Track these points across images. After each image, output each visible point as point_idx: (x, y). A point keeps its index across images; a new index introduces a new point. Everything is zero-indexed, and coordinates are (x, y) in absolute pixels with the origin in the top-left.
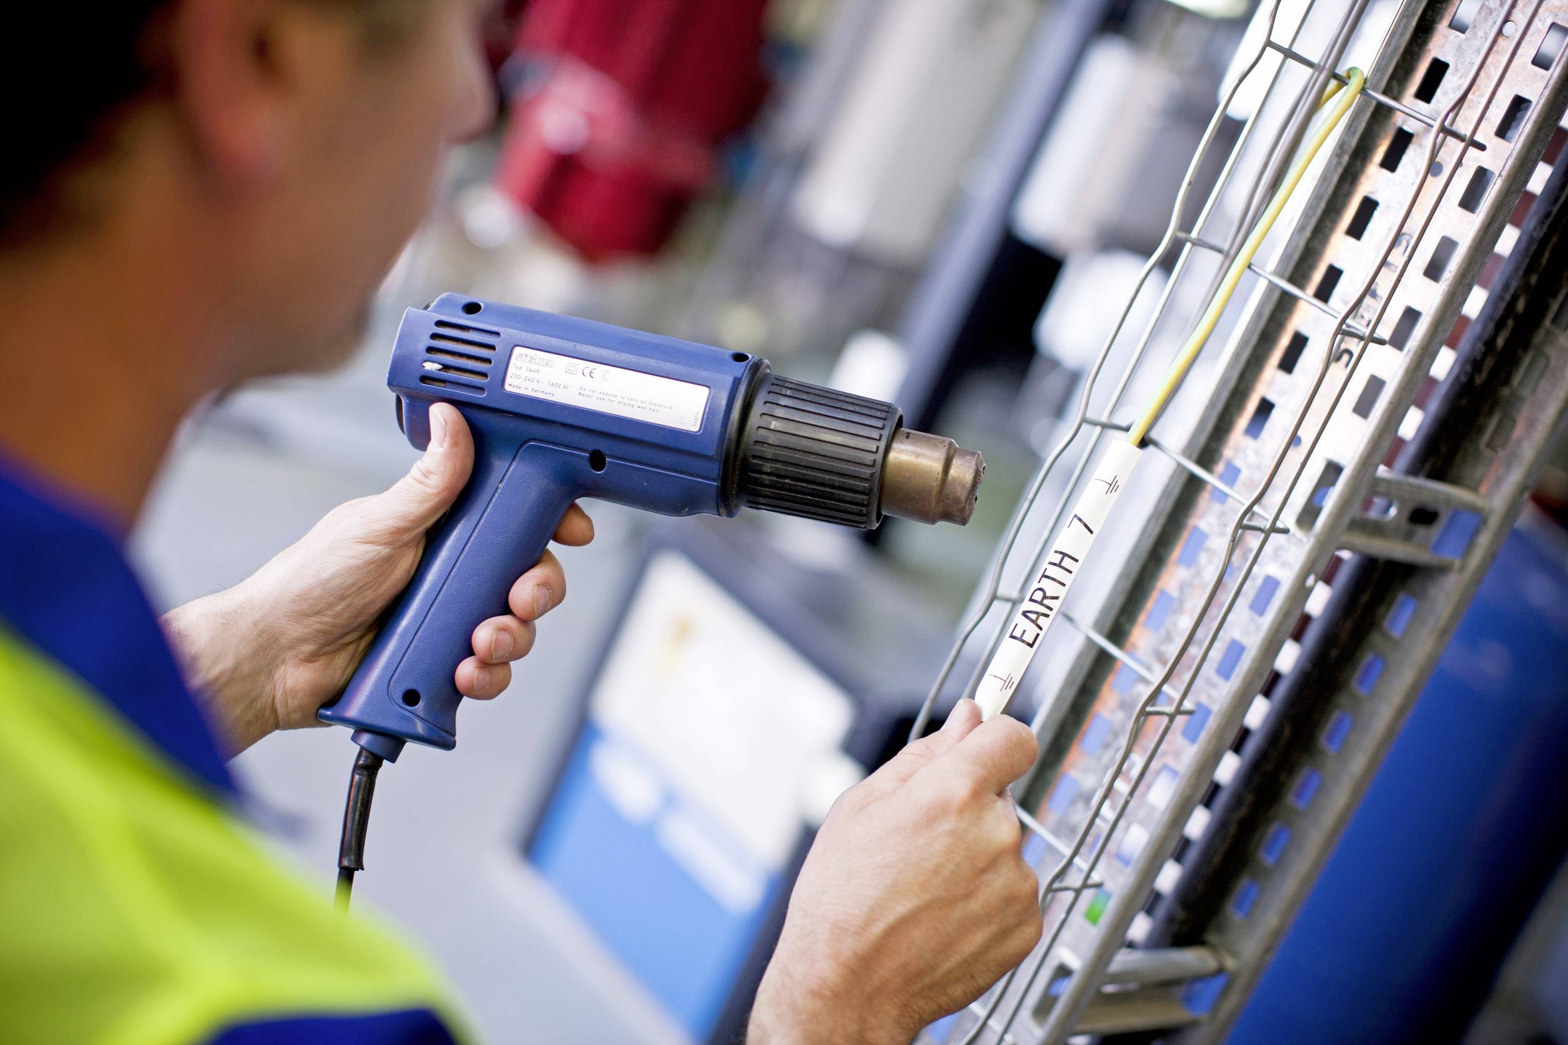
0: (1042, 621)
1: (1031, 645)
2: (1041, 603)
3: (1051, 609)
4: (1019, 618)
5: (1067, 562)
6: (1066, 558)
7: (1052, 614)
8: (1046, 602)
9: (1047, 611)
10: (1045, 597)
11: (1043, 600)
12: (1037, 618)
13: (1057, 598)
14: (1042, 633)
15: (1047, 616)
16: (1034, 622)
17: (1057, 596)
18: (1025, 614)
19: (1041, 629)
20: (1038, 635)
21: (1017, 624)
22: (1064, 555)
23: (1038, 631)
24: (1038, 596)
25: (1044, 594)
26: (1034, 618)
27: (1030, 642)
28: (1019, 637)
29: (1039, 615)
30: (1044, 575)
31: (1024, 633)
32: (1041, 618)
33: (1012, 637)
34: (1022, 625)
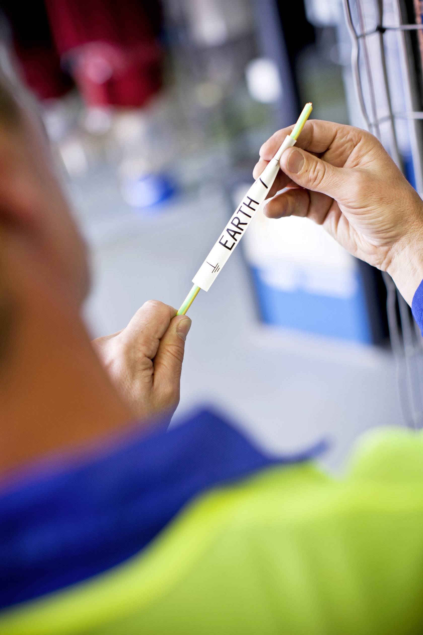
0: (237, 236)
1: (230, 249)
2: (237, 226)
3: (242, 230)
4: (225, 233)
5: (253, 205)
6: (252, 202)
7: (243, 232)
8: (240, 226)
9: (240, 231)
10: (240, 223)
11: (238, 224)
12: (234, 235)
13: (246, 224)
14: (237, 243)
15: (240, 233)
16: (233, 237)
18: (228, 230)
19: (236, 240)
20: (234, 243)
22: (252, 200)
23: (234, 241)
24: (236, 222)
25: (239, 221)
26: (233, 234)
27: (230, 247)
28: (224, 243)
29: (236, 232)
30: (240, 210)
31: (227, 241)
32: (237, 234)
33: (220, 242)
34: (226, 237)
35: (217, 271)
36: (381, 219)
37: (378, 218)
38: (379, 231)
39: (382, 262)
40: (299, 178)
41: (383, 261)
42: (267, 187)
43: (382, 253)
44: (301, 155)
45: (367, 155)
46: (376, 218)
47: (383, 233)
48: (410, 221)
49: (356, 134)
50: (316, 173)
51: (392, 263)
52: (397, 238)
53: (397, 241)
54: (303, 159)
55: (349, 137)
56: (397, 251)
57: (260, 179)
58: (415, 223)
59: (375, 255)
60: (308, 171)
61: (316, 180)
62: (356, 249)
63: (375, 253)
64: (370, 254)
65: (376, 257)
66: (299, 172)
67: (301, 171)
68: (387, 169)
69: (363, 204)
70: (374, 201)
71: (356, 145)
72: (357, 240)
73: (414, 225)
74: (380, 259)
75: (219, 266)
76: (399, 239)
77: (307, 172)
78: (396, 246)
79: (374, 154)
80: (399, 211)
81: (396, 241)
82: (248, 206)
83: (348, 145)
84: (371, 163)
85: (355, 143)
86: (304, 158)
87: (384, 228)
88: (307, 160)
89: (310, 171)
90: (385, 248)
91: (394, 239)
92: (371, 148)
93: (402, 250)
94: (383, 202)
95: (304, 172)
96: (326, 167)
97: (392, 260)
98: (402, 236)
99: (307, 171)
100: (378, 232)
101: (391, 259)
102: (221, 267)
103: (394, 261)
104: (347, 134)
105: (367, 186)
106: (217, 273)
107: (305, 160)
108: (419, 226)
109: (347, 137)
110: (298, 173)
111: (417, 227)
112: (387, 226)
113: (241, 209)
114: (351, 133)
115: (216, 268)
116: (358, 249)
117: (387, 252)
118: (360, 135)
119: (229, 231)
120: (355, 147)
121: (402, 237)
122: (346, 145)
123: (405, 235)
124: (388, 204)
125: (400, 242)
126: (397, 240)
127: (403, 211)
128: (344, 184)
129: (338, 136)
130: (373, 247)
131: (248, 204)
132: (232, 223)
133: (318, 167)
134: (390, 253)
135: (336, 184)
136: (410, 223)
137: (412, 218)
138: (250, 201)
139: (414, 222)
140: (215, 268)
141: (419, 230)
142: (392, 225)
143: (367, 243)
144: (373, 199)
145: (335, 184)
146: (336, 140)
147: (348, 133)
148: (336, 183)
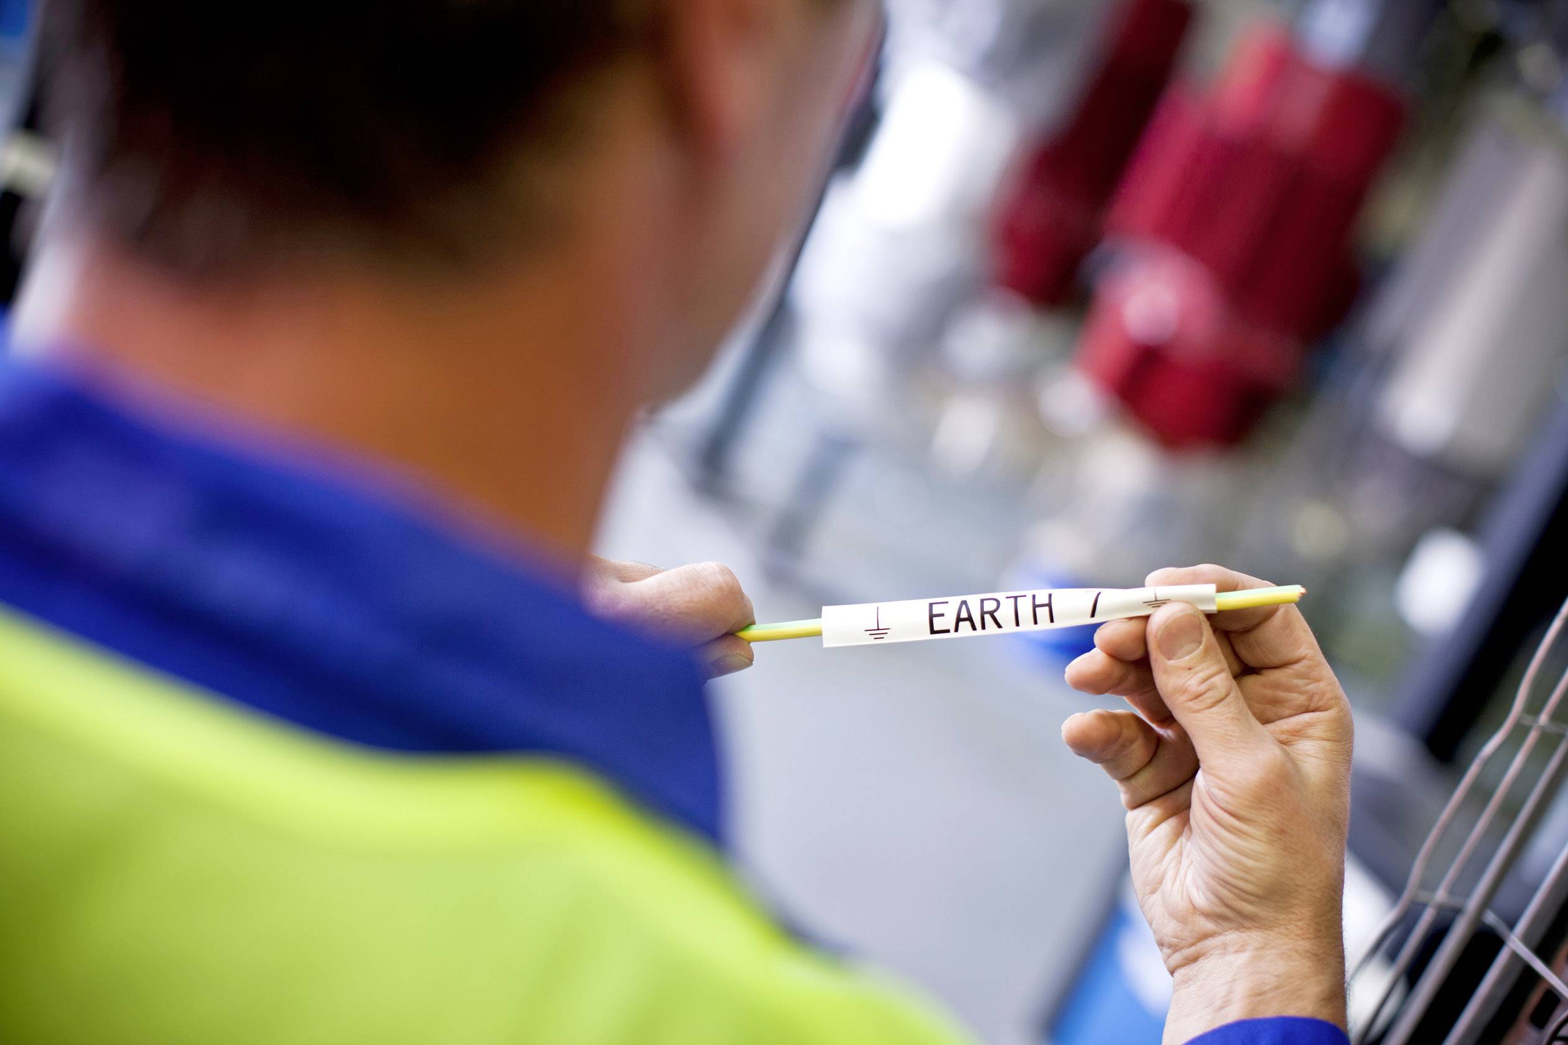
0: (965, 626)
1: (933, 632)
2: (983, 614)
3: (983, 627)
4: (955, 602)
5: (1043, 613)
6: (1047, 608)
7: (979, 632)
8: (987, 617)
9: (978, 624)
11: (987, 613)
12: (964, 620)
13: (999, 626)
14: (952, 635)
15: (974, 628)
16: (959, 620)
17: (1002, 626)
18: (964, 603)
19: (956, 630)
20: (948, 631)
21: (947, 602)
22: (1049, 605)
23: (952, 628)
24: (990, 606)
25: (995, 610)
26: (964, 615)
27: (936, 628)
28: (934, 612)
29: (970, 619)
30: (1016, 598)
31: (942, 615)
32: (968, 623)
33: (931, 605)
34: (949, 610)
35: (875, 638)
36: (1250, 863)
37: (1247, 857)
38: (1227, 883)
39: (1181, 949)
40: (1166, 672)
41: (1184, 947)
42: (1093, 615)
43: (1196, 929)
44: (1201, 634)
45: (1317, 742)
46: (1242, 854)
47: (1231, 891)
48: (1294, 913)
49: (1328, 695)
50: (1203, 687)
51: (1196, 964)
52: (1248, 924)
53: (1242, 930)
54: (1200, 643)
55: (1311, 687)
56: (1225, 948)
57: (1099, 593)
58: (1300, 924)
59: (1180, 924)
60: (1193, 671)
61: (1195, 700)
62: (1153, 891)
63: (1183, 920)
64: (1173, 915)
65: (1179, 929)
66: (1174, 660)
67: (1180, 660)
68: (1332, 794)
69: (1243, 813)
70: (1267, 824)
71: (1313, 711)
72: (1170, 874)
73: (1296, 925)
74: (1182, 939)
75: (886, 633)
76: (1248, 929)
77: (1190, 671)
78: (1232, 937)
79: (1330, 750)
80: (1292, 879)
81: (1241, 928)
82: (1035, 606)
83: (1299, 699)
84: (1313, 759)
85: (1313, 705)
86: (1203, 643)
87: (1242, 884)
88: (1207, 651)
89: (1195, 674)
90: (1208, 925)
91: (1241, 920)
92: (1333, 739)
93: (1236, 952)
94: (1279, 839)
95: (1184, 668)
96: (1232, 694)
97: (1200, 959)
98: (1258, 928)
99: (1190, 669)
100: (1225, 883)
101: (1201, 957)
102: (887, 640)
103: (1203, 964)
104: (1313, 679)
105: (1278, 789)
106: (871, 641)
107: (1201, 647)
108: (1303, 934)
109: (1309, 684)
110: (1172, 662)
111: (1299, 932)
112: (1249, 887)
113: (1018, 599)
114: (1322, 685)
115: (878, 631)
116: (1157, 895)
117: (1206, 936)
118: (1333, 701)
119: (964, 607)
120: (1307, 711)
121: (1256, 929)
122: (1295, 695)
123: (1266, 929)
124: (1286, 850)
125: (1245, 936)
126: (1244, 927)
127: (1298, 885)
128: (1242, 750)
129: (1297, 667)
130: (1190, 906)
131: (1037, 603)
132: (982, 601)
133: (1216, 680)
134: (1210, 942)
135: (1228, 740)
136: (1292, 916)
137: (1303, 911)
138: (1047, 602)
139: (1300, 920)
140: (878, 629)
141: (1297, 940)
142: (1259, 891)
143: (1185, 892)
144: (1267, 820)
145: (1228, 737)
146: (1289, 671)
147: (1318, 680)
148: (1230, 738)
